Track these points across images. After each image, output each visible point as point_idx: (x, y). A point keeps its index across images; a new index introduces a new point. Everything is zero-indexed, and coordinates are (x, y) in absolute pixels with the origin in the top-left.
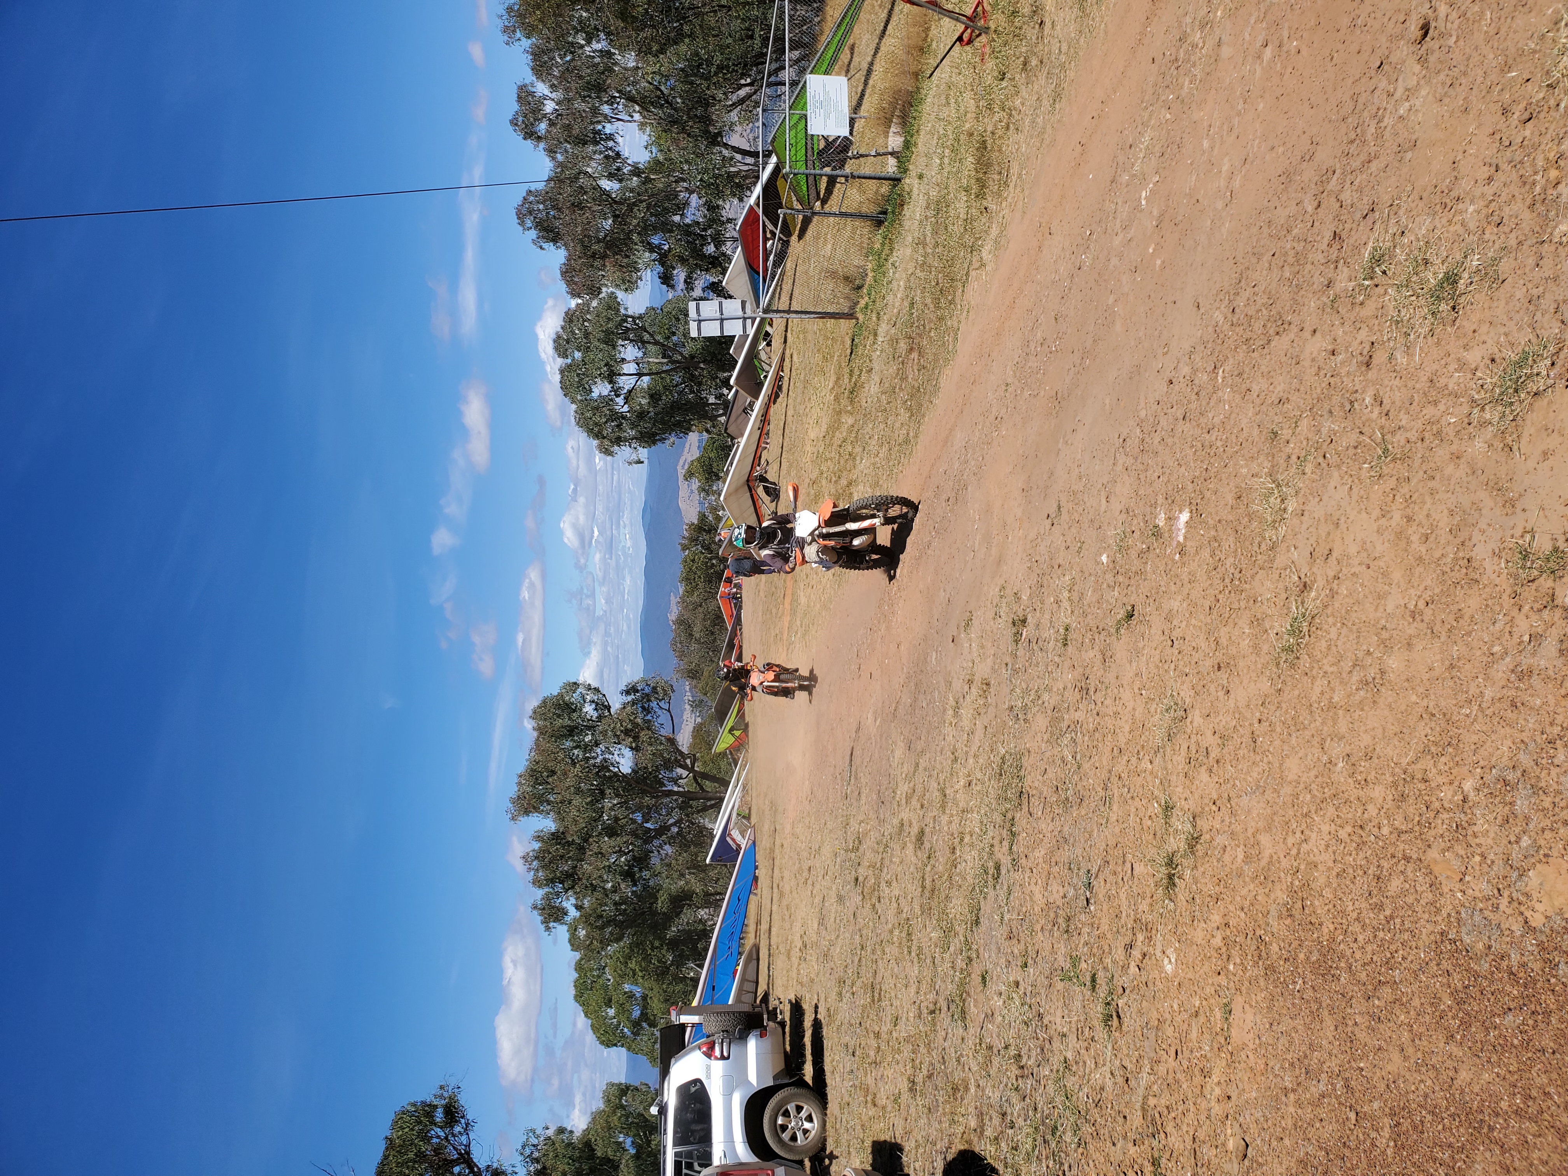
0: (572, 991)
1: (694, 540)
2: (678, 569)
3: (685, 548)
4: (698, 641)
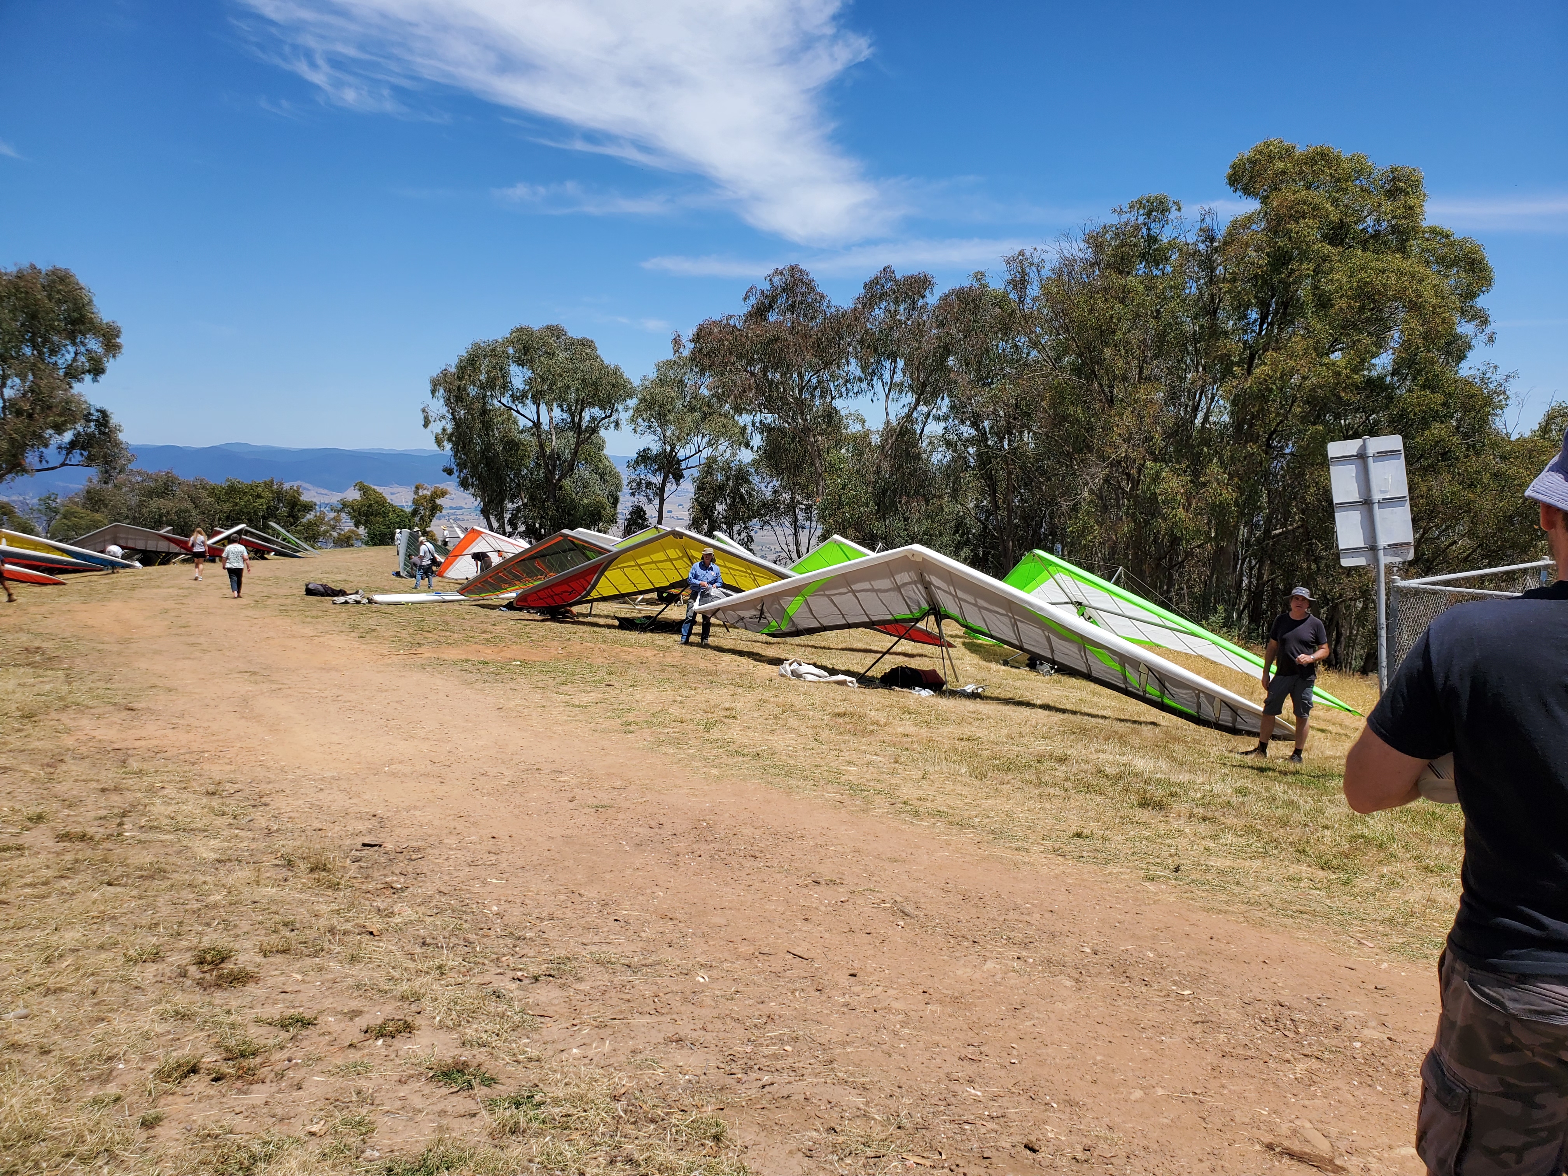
1: (279, 495)
2: (244, 478)
3: (268, 485)
4: (141, 505)
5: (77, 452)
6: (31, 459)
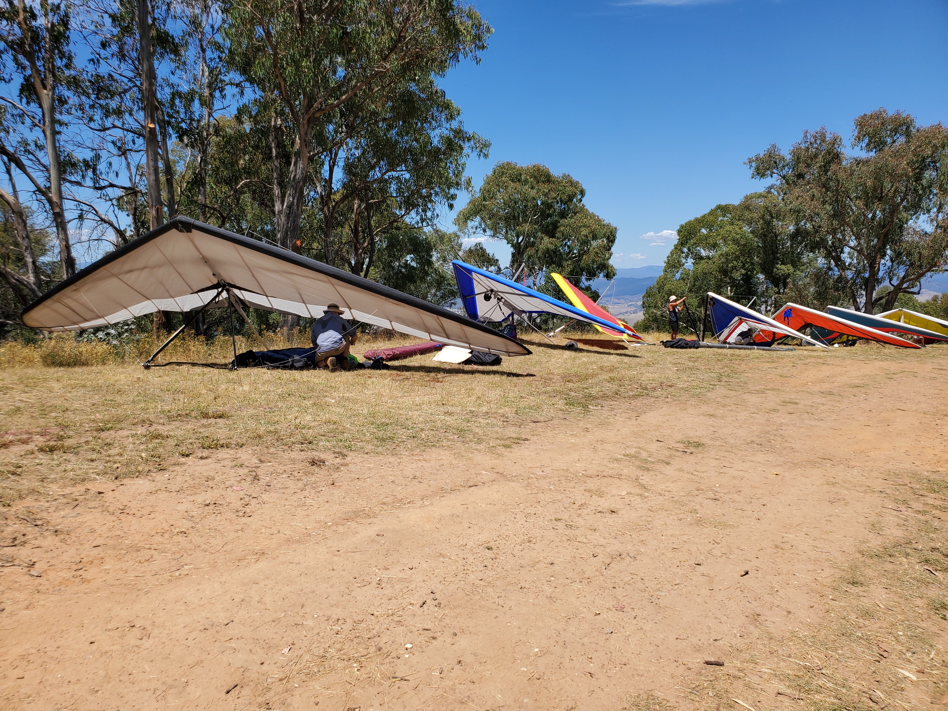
0: (723, 203)
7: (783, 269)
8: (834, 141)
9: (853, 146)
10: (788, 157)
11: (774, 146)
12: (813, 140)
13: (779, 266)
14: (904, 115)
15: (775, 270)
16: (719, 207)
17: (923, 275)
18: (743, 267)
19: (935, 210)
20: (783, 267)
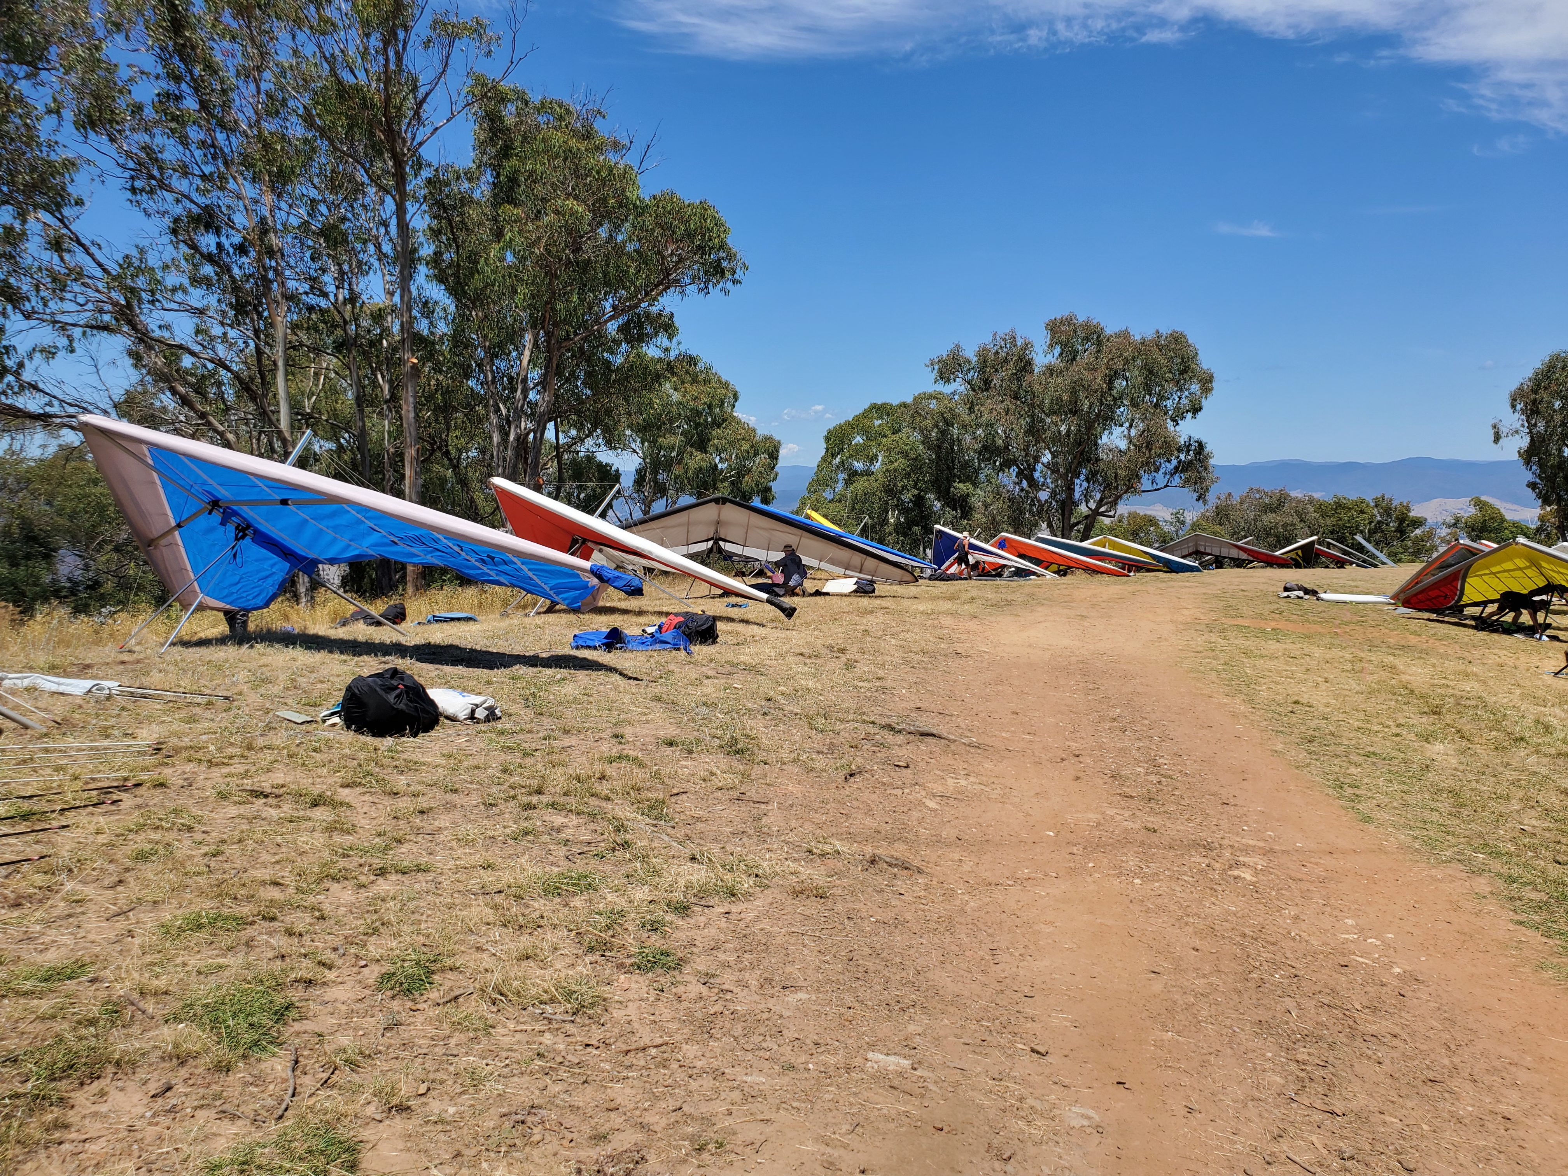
0: (878, 402)
3: (1377, 501)
4: (1255, 519)
5: (1177, 477)
6: (1146, 483)
7: (961, 487)
8: (1027, 346)
9: (1046, 354)
10: (975, 359)
11: (958, 346)
12: (1002, 343)
13: (956, 484)
14: (1095, 322)
15: (952, 489)
16: (874, 407)
17: (1119, 497)
18: (915, 486)
19: (1127, 424)
20: (961, 485)
